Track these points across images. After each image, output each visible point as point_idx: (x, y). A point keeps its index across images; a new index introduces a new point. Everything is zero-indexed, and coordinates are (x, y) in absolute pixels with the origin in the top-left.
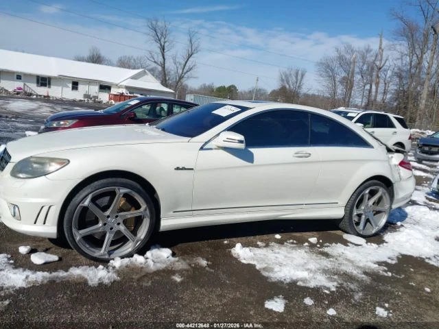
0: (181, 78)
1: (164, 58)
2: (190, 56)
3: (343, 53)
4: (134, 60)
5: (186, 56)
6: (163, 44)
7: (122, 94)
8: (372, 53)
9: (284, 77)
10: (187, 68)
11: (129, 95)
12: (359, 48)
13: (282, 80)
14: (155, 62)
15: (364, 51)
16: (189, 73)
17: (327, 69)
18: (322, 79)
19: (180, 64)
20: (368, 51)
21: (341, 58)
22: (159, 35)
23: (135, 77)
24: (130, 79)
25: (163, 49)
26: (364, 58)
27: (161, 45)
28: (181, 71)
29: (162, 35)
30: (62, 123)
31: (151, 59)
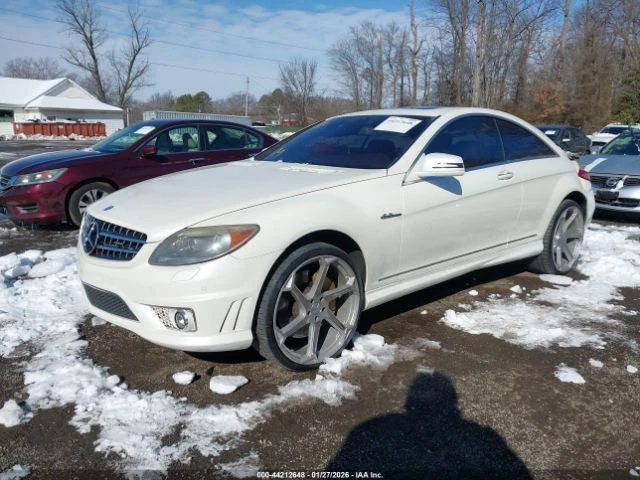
0: (126, 88)
1: (94, 57)
2: (136, 52)
3: (361, 34)
4: (36, 64)
5: (131, 53)
6: (88, 35)
7: (36, 122)
8: (399, 32)
9: (286, 75)
10: (134, 71)
11: (48, 121)
12: (381, 26)
13: (285, 80)
14: (80, 65)
15: (389, 29)
16: (139, 79)
17: (343, 59)
18: (337, 73)
19: (123, 65)
20: (394, 29)
21: (359, 42)
22: (80, 20)
23: (52, 93)
24: (43, 97)
25: (90, 42)
26: (390, 39)
27: (86, 36)
28: (126, 77)
29: (86, 21)
30: (39, 176)
31: (74, 61)
